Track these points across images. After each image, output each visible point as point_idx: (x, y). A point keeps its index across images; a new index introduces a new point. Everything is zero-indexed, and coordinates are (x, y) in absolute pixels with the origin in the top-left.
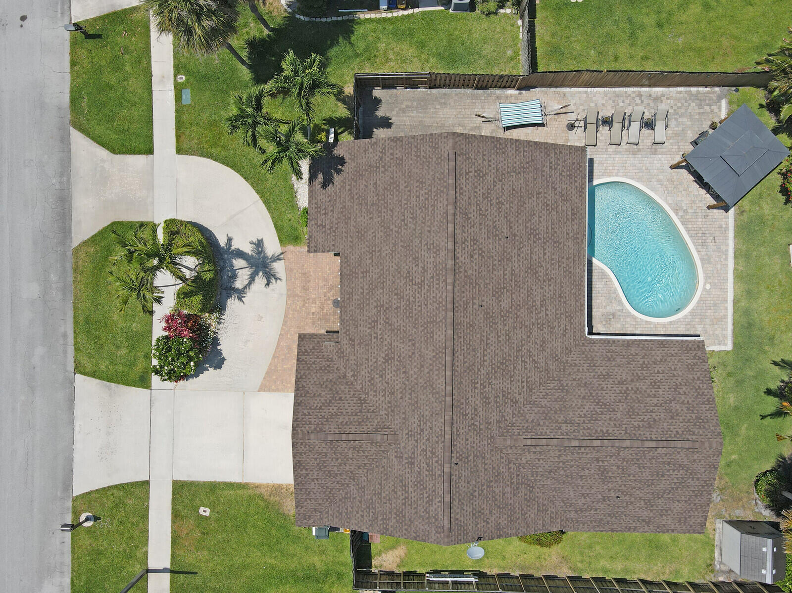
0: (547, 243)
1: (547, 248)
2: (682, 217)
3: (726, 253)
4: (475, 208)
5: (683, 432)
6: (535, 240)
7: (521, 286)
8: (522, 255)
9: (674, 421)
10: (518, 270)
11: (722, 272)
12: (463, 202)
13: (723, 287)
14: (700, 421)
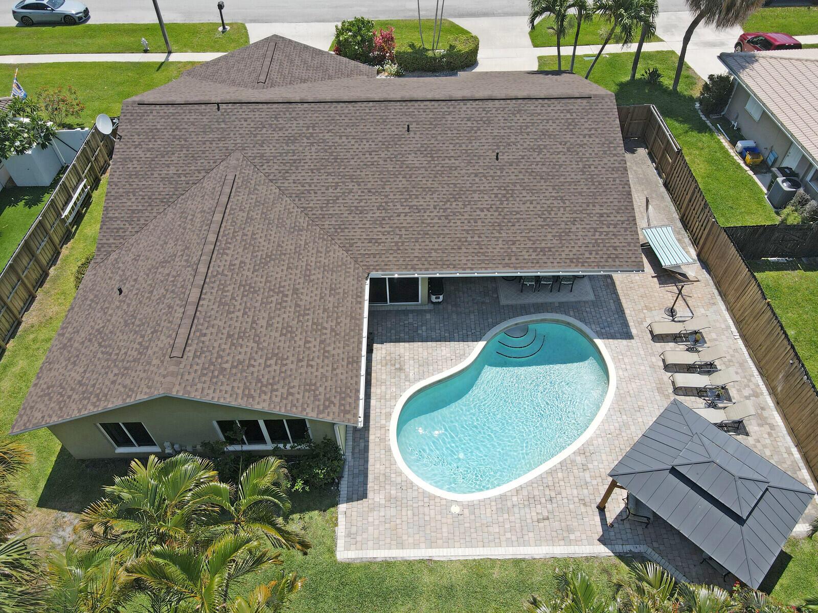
0: (497, 213)
1: (490, 213)
2: (573, 462)
3: (522, 541)
4: (528, 120)
5: (203, 342)
6: (500, 196)
7: (436, 179)
8: (477, 179)
9: (224, 337)
10: (456, 175)
11: (486, 535)
12: (532, 108)
13: (457, 538)
14: (216, 373)
